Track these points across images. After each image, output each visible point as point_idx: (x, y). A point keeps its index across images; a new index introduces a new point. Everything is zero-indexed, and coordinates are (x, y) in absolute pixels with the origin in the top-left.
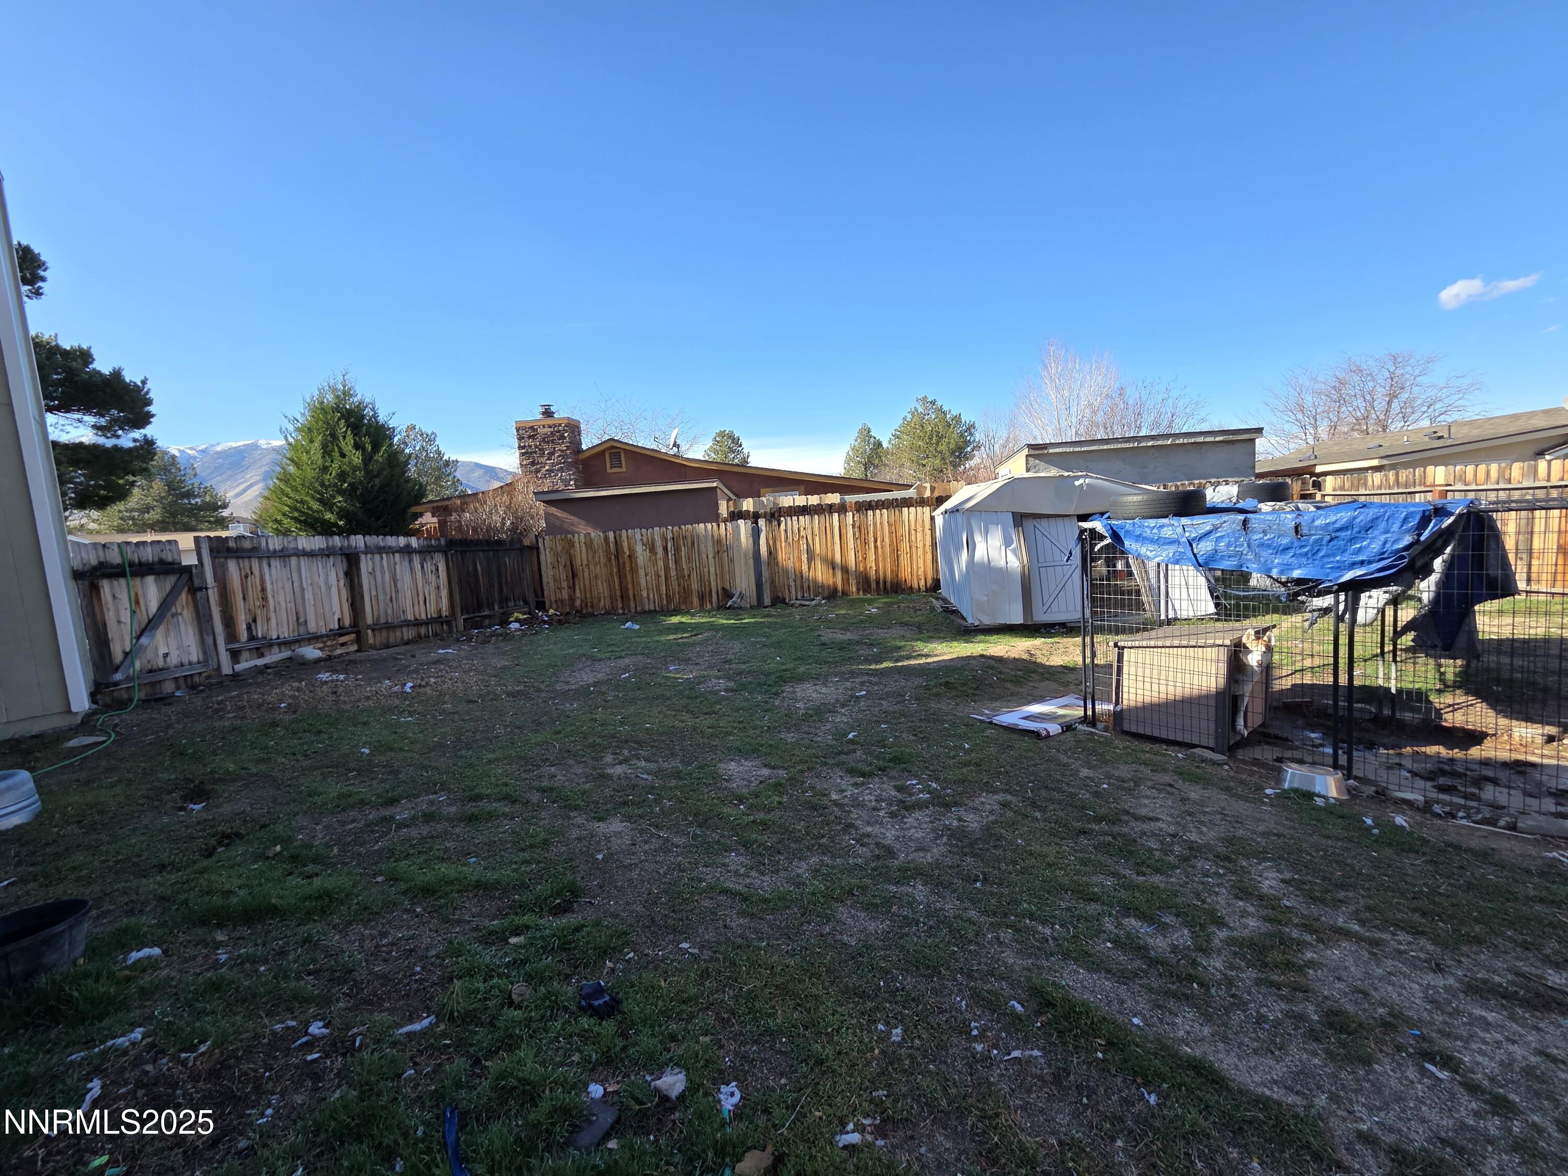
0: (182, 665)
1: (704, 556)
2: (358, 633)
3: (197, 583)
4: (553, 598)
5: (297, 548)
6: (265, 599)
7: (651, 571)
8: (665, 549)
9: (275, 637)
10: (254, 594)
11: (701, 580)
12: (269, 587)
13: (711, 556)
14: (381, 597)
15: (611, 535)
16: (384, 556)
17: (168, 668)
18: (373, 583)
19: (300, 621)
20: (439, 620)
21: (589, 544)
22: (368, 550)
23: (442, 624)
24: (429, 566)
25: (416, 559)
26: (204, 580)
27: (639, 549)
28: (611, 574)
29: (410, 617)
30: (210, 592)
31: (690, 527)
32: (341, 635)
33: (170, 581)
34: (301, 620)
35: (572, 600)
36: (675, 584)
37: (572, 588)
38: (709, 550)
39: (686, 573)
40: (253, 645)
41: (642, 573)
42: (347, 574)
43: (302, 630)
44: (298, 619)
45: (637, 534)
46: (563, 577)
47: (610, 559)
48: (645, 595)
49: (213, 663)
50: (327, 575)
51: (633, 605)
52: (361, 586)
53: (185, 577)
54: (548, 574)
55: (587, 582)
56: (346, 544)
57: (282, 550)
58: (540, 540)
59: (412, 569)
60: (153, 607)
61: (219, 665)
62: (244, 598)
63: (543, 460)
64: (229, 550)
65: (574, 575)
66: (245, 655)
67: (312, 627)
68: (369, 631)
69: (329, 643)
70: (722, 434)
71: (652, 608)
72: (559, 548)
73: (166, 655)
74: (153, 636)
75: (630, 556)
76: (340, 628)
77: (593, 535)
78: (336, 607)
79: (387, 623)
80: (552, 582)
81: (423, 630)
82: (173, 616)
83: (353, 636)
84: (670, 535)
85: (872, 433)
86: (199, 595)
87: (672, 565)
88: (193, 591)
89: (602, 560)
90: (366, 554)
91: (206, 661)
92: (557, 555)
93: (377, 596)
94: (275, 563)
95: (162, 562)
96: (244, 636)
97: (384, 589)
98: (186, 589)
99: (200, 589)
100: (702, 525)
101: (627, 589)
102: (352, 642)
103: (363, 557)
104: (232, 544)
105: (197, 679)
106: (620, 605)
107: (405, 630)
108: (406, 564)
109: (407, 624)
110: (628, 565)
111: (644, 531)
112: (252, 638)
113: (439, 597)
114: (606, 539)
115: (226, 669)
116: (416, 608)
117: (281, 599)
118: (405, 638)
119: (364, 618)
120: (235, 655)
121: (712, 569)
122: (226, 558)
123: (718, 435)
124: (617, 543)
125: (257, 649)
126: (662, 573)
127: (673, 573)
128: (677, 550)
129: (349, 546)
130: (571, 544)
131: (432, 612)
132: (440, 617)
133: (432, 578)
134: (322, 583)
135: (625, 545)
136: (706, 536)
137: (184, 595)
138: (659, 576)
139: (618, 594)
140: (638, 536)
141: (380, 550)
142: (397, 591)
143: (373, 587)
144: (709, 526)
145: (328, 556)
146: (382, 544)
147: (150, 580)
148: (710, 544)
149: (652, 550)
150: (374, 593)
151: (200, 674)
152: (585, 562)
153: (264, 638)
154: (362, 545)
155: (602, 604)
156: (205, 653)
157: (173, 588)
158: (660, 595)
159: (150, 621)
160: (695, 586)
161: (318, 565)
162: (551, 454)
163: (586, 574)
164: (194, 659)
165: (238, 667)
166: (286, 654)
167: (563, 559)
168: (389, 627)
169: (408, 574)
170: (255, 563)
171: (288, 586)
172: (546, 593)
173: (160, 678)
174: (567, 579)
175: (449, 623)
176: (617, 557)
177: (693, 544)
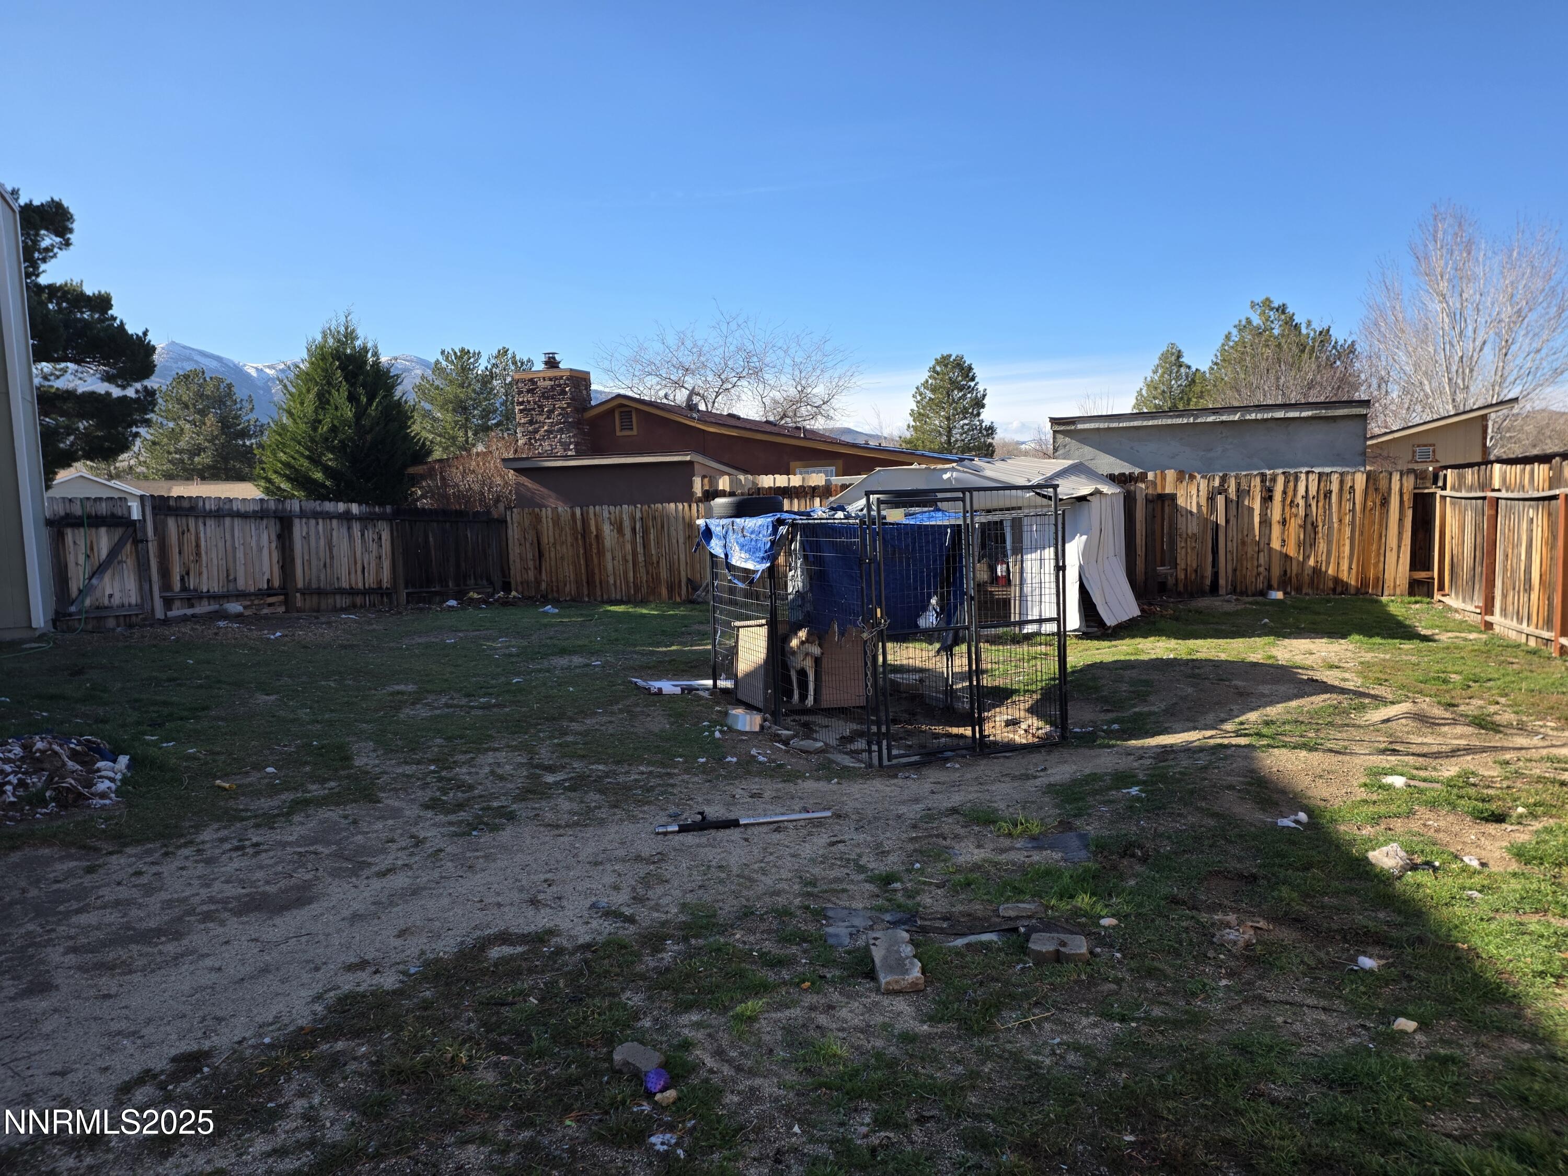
0: (123, 606)
1: (674, 541)
2: (286, 595)
3: (140, 535)
4: (519, 579)
5: (231, 509)
6: (198, 554)
7: (619, 555)
8: (634, 530)
9: (205, 590)
10: (189, 549)
11: (671, 569)
12: (203, 544)
13: (681, 541)
14: (314, 562)
15: (578, 511)
16: (320, 521)
17: (112, 607)
18: (306, 547)
19: (230, 579)
20: (378, 591)
21: (556, 520)
22: (303, 514)
23: (382, 595)
24: (370, 534)
25: (356, 527)
26: (145, 533)
27: (607, 529)
28: (578, 557)
29: (345, 585)
30: (150, 544)
31: (659, 506)
32: (270, 595)
33: (119, 532)
34: (231, 577)
35: (538, 582)
36: (643, 570)
37: (539, 569)
38: (680, 535)
39: (655, 559)
40: (184, 595)
41: (609, 556)
42: (279, 537)
43: (231, 586)
44: (228, 576)
45: (606, 511)
46: (530, 556)
47: (577, 539)
48: (612, 581)
49: (147, 607)
50: (259, 536)
51: (599, 593)
52: (292, 550)
53: (131, 530)
54: (515, 551)
55: (553, 563)
56: (280, 507)
57: (218, 510)
58: (508, 513)
59: (350, 536)
60: (104, 553)
61: (153, 610)
62: (180, 553)
63: (541, 418)
64: (169, 508)
65: (541, 555)
66: (177, 604)
67: (241, 584)
68: (298, 595)
69: (256, 602)
70: (944, 361)
71: (619, 597)
72: (527, 523)
73: (111, 596)
74: (102, 578)
75: (597, 536)
76: (269, 588)
77: (560, 509)
78: (266, 568)
79: (319, 588)
80: (518, 560)
81: (359, 600)
82: (119, 563)
83: (282, 598)
84: (638, 515)
85: (1185, 360)
86: (140, 545)
87: (640, 549)
88: (136, 542)
89: (569, 539)
90: (301, 518)
91: (142, 605)
92: (524, 531)
93: (309, 561)
94: (210, 522)
95: (113, 515)
96: (177, 586)
97: (317, 553)
98: (131, 540)
99: (142, 541)
100: (672, 505)
101: (593, 574)
102: (280, 603)
103: (296, 522)
104: (172, 503)
105: (134, 619)
106: (586, 592)
107: (338, 597)
108: (344, 531)
109: (341, 591)
110: (594, 546)
111: (612, 508)
112: (184, 589)
113: (379, 567)
114: (573, 515)
115: (159, 614)
116: (353, 576)
117: (214, 556)
118: (338, 606)
119: (294, 580)
120: (168, 603)
121: (682, 557)
122: (167, 515)
123: (938, 362)
124: (585, 521)
125: (189, 599)
126: (630, 558)
127: (641, 558)
128: (646, 532)
129: (284, 510)
130: (538, 519)
131: (371, 581)
132: (381, 588)
133: (373, 547)
134: (254, 544)
135: (593, 523)
136: (676, 518)
137: (128, 547)
138: (627, 561)
139: (584, 578)
140: (606, 514)
141: (316, 515)
142: (332, 557)
143: (306, 551)
144: (680, 506)
145: (262, 518)
146: (318, 509)
147: (103, 530)
148: (681, 527)
149: (620, 530)
150: (306, 557)
151: (137, 615)
152: (552, 540)
153: (195, 590)
154: (298, 509)
155: (567, 589)
156: (142, 598)
157: (120, 539)
158: (627, 582)
159: (100, 565)
160: (664, 574)
161: (251, 527)
162: (551, 412)
163: (553, 554)
164: (133, 601)
165: (170, 614)
166: (214, 607)
167: (531, 536)
168: (320, 592)
169: (346, 540)
170: (192, 522)
171: (221, 545)
172: (512, 572)
173: (104, 614)
174: (534, 560)
175: (389, 595)
176: (584, 537)
177: (663, 527)
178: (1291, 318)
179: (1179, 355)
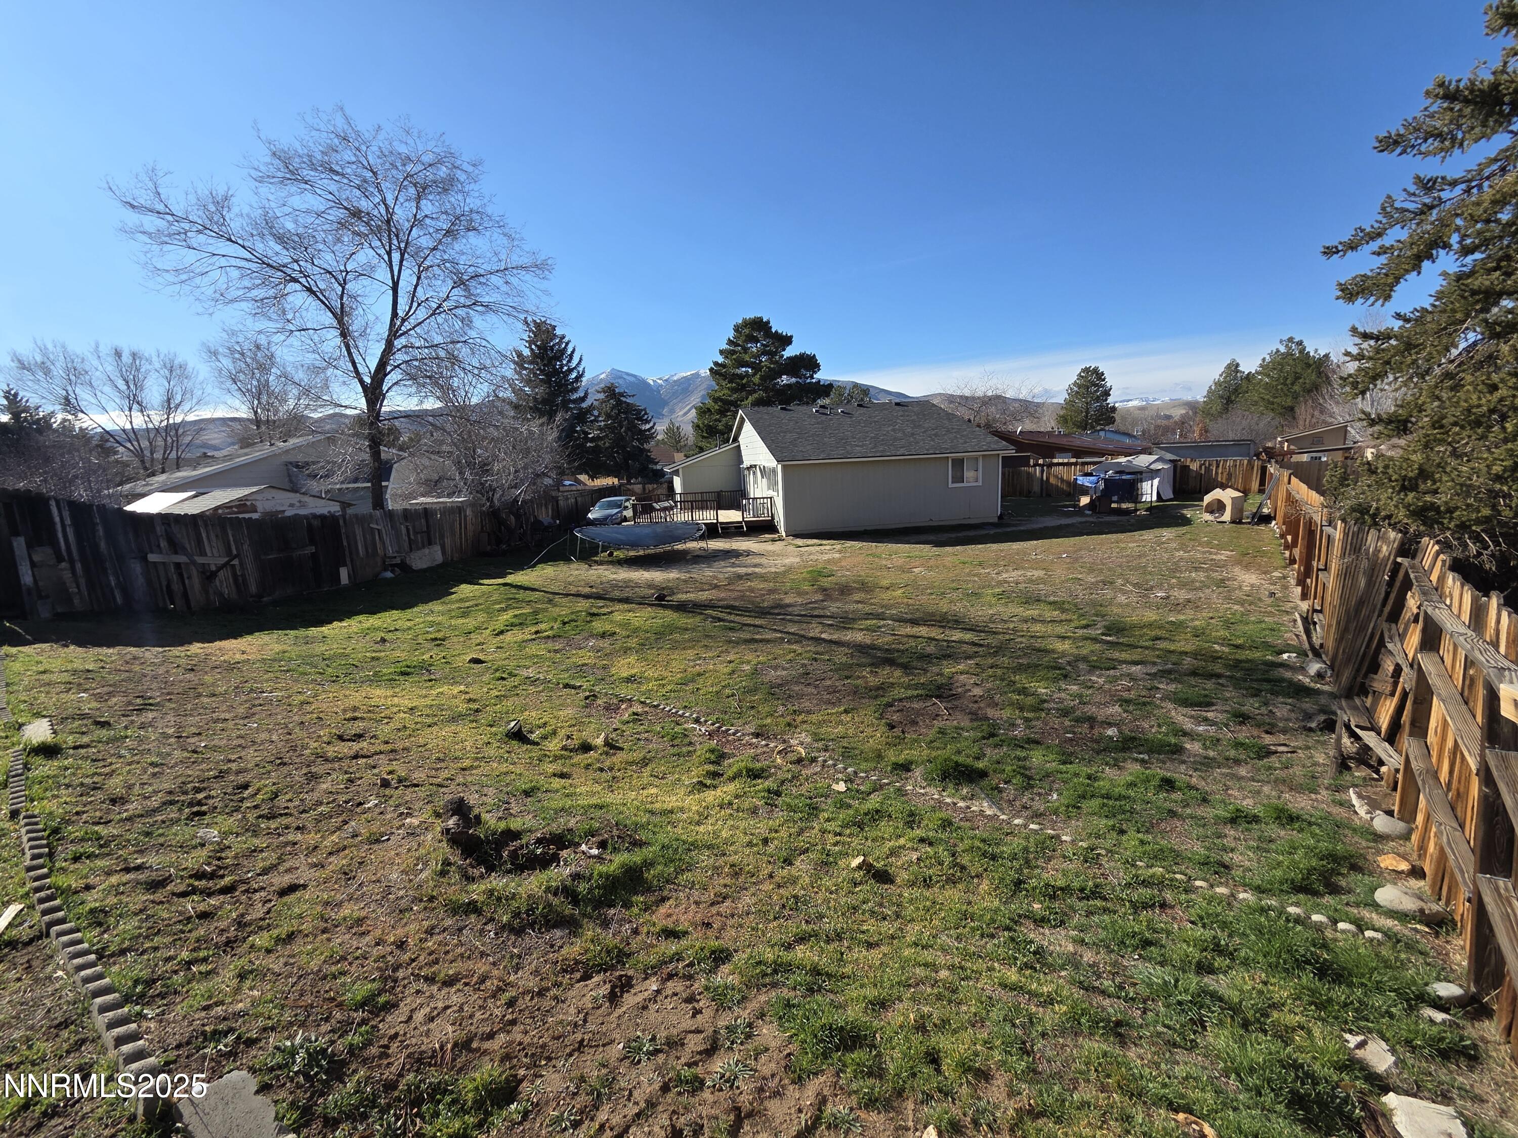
38: (1025, 476)
39: (1016, 483)
70: (1086, 370)
85: (1240, 368)
100: (1023, 468)
121: (1025, 483)
123: (1083, 370)
127: (1011, 483)
136: (1024, 472)
144: (1026, 468)
158: (1006, 490)
160: (1019, 488)
177: (1019, 474)
178: (1304, 349)
179: (1238, 365)
